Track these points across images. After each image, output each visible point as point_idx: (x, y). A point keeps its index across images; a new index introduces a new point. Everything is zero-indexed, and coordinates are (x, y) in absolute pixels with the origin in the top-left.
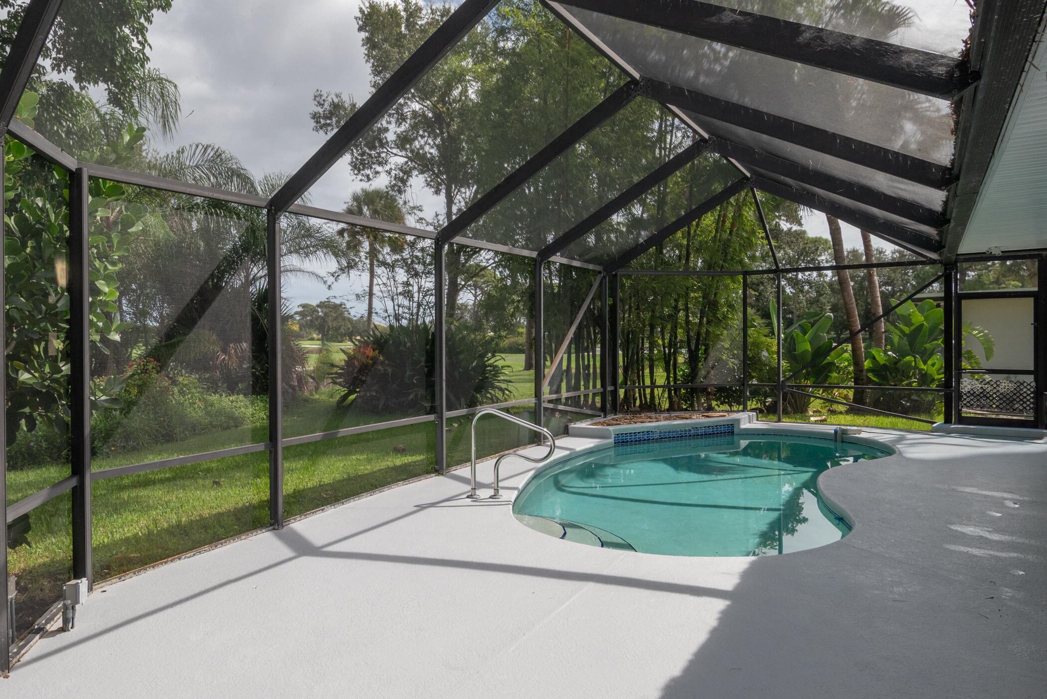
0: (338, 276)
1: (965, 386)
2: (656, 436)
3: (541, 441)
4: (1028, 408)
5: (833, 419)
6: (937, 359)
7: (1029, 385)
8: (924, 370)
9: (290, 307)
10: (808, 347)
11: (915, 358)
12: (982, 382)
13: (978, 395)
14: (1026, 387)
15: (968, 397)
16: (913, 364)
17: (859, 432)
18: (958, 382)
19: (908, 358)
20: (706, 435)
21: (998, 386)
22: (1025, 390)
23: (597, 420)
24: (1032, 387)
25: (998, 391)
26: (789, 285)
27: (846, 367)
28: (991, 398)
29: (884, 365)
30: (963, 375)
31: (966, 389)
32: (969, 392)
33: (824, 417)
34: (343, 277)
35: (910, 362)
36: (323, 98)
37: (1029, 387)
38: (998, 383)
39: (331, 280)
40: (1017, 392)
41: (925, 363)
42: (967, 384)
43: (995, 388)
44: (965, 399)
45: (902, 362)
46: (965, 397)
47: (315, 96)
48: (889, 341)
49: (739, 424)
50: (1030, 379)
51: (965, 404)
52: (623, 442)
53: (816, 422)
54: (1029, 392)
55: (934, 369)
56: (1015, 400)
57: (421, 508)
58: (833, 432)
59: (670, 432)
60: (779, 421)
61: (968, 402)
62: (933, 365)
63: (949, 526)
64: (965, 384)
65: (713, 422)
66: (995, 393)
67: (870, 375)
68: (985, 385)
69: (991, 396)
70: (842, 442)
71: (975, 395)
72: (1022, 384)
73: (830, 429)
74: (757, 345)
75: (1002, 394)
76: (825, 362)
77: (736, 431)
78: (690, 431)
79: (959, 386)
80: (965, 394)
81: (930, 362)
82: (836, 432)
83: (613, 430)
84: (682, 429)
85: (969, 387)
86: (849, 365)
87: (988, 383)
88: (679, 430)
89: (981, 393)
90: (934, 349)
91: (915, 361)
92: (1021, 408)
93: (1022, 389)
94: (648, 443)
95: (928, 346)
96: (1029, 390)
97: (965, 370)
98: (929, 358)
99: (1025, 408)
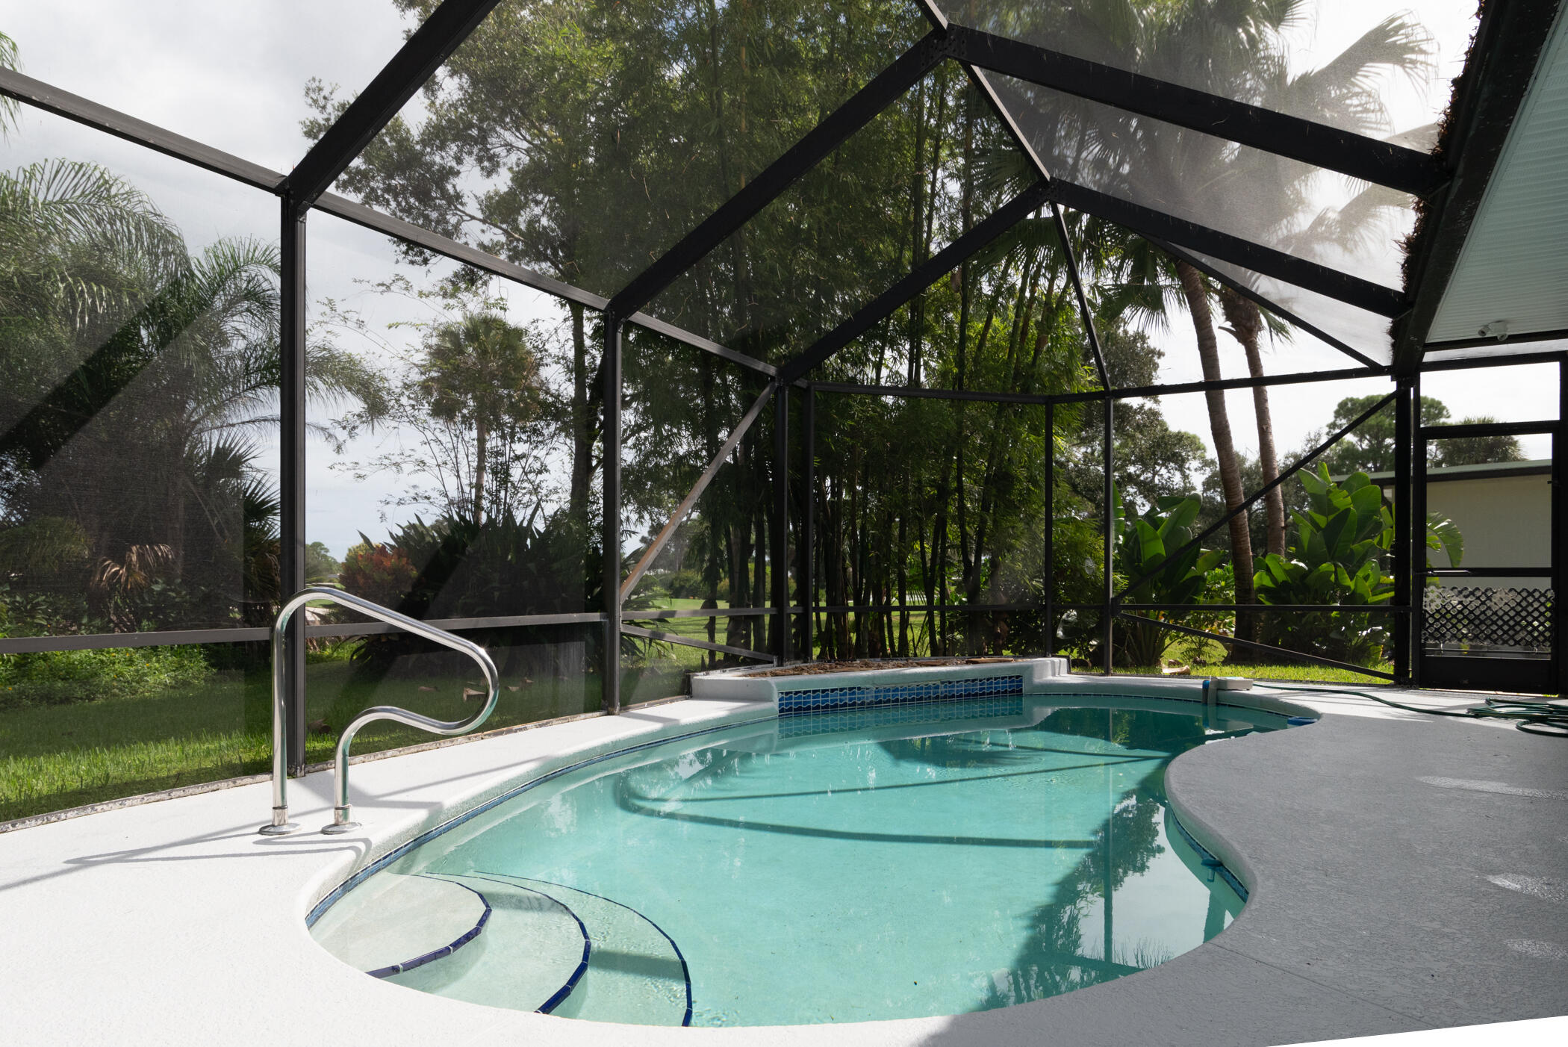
0: (354, 428)
1: (1432, 601)
2: (869, 697)
3: (613, 706)
4: (1541, 639)
5: (1202, 671)
6: (1372, 569)
7: (1543, 595)
8: (1349, 588)
9: (268, 485)
10: (1160, 549)
11: (1336, 566)
12: (1460, 592)
13: (1454, 616)
14: (1537, 600)
15: (1437, 620)
16: (1333, 578)
17: (1247, 685)
18: (1420, 595)
19: (1325, 566)
20: (970, 696)
21: (1489, 598)
22: (1536, 605)
23: (759, 668)
24: (1548, 600)
25: (1489, 608)
26: (1140, 493)
27: (1222, 589)
28: (1477, 622)
29: (1284, 582)
30: (1429, 580)
31: (1434, 607)
32: (1438, 611)
33: (1185, 668)
34: (363, 430)
35: (1328, 574)
36: (322, 94)
37: (1543, 599)
38: (1489, 594)
39: (342, 435)
40: (1521, 611)
41: (1352, 576)
42: (1437, 596)
43: (1483, 603)
44: (1431, 625)
45: (1315, 574)
46: (1431, 621)
47: (308, 89)
48: (1293, 540)
49: (1031, 676)
50: (1544, 584)
51: (1431, 635)
52: (800, 709)
53: (1172, 675)
54: (1542, 609)
55: (1367, 584)
56: (1518, 623)
57: (83, 863)
58: (1201, 687)
59: (896, 690)
60: (1107, 673)
61: (1437, 630)
62: (1366, 578)
63: (1491, 878)
64: (1431, 596)
65: (980, 671)
66: (1483, 612)
67: (1262, 597)
68: (1466, 597)
69: (1477, 617)
70: (1218, 704)
71: (1448, 616)
72: (1530, 594)
73: (1197, 684)
74: (1075, 548)
75: (1495, 613)
76: (1188, 576)
77: (1025, 688)
78: (937, 687)
79: (1422, 601)
80: (1432, 616)
81: (1360, 574)
82: (1206, 686)
83: (778, 685)
84: (922, 684)
85: (1439, 602)
86: (1227, 587)
87: (1472, 593)
88: (914, 685)
89: (1460, 612)
90: (1367, 552)
91: (1336, 572)
92: (1529, 638)
93: (1531, 604)
94: (853, 711)
95: (1356, 547)
96: (1543, 604)
97: (1432, 569)
98: (1359, 567)
99: (1535, 638)
